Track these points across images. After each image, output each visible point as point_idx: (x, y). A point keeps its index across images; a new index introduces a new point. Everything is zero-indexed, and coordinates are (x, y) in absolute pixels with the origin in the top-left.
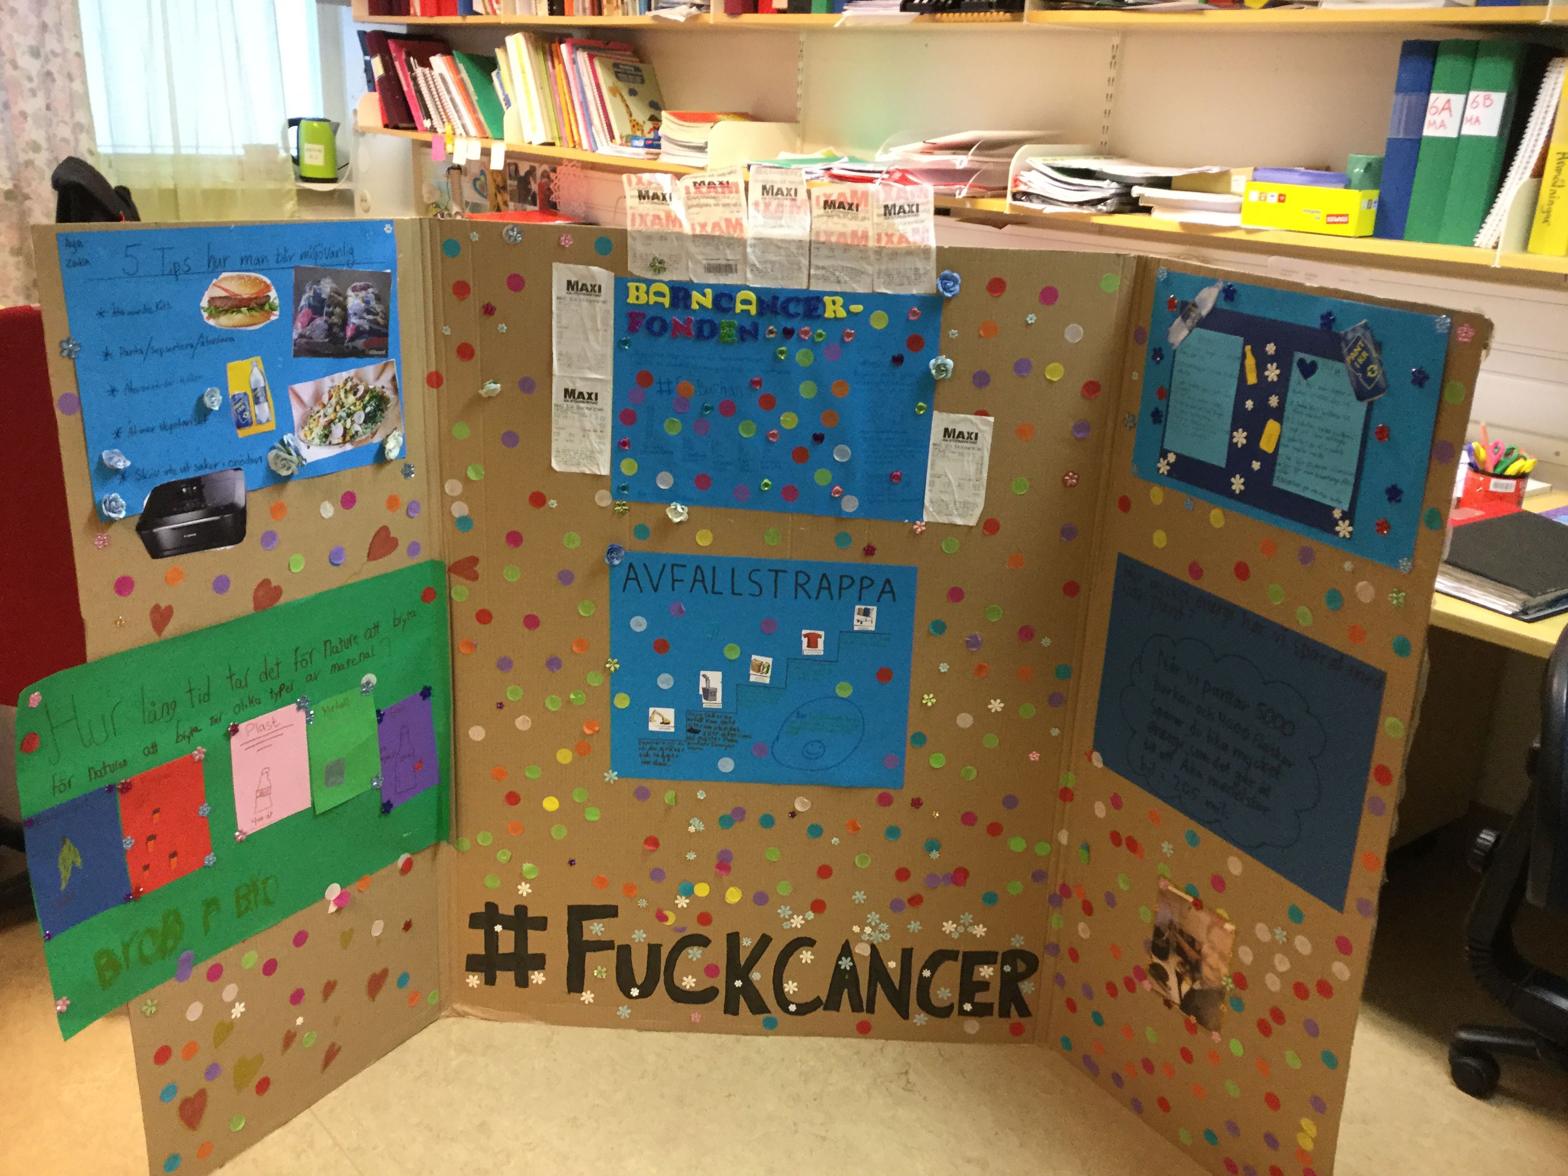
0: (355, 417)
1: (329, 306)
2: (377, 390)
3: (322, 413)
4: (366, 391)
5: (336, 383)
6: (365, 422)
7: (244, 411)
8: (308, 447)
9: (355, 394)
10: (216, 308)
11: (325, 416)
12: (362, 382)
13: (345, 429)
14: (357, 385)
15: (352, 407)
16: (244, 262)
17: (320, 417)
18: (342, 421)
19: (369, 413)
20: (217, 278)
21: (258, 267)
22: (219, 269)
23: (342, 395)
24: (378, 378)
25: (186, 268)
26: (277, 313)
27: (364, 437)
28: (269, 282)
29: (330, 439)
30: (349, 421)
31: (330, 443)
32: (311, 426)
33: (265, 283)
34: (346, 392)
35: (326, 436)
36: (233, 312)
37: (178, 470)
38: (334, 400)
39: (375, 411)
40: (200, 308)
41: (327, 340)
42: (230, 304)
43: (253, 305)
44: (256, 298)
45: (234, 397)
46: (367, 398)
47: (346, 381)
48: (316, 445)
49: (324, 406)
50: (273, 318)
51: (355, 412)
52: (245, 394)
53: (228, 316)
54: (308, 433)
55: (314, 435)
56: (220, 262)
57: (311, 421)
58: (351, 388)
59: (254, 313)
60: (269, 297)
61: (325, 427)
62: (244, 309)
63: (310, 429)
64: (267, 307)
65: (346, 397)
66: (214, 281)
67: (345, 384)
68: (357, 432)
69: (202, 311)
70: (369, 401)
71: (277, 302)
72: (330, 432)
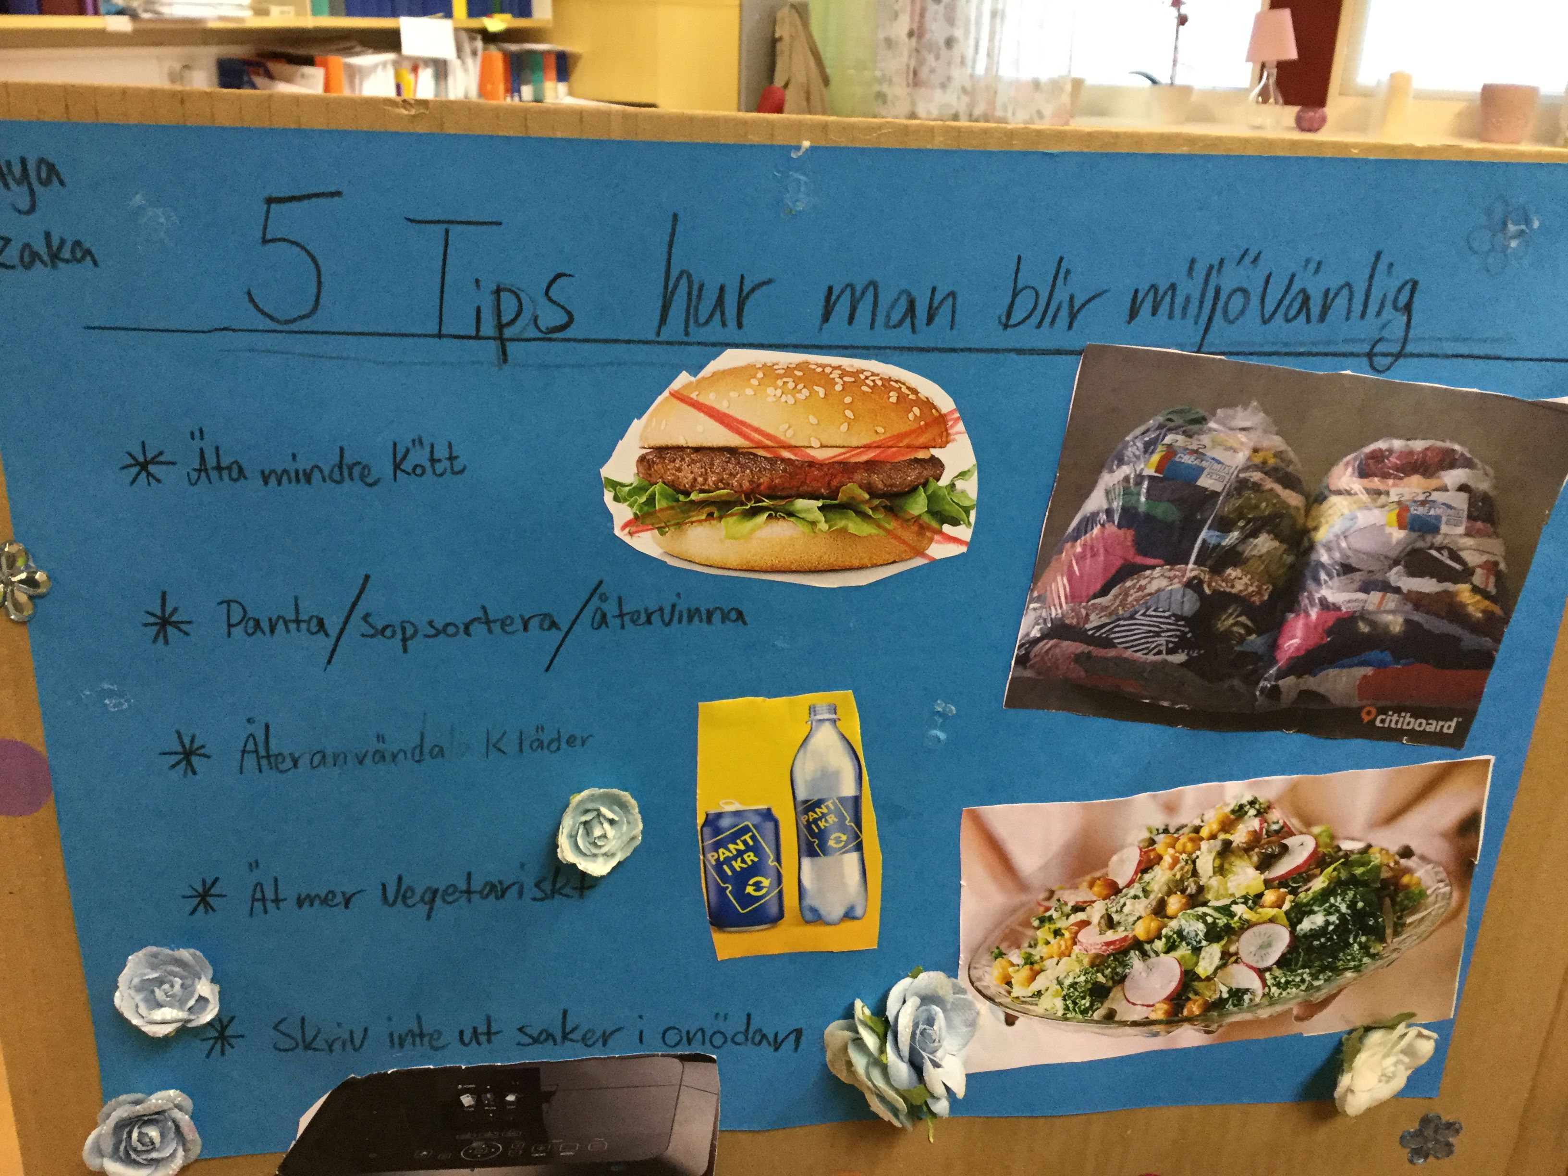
0: (1246, 945)
1: (1224, 525)
2: (1376, 858)
3: (1096, 913)
4: (1318, 861)
5: (1188, 817)
6: (1283, 962)
7: (755, 870)
8: (1010, 1021)
9: (1264, 864)
10: (678, 490)
11: (1110, 923)
12: (1308, 822)
13: (1189, 978)
14: (1285, 831)
15: (1240, 910)
16: (842, 310)
17: (1085, 923)
18: (1184, 950)
19: (1314, 934)
20: (695, 370)
21: (904, 336)
22: (714, 331)
23: (1206, 862)
24: (1392, 817)
25: (551, 317)
26: (964, 532)
27: (1264, 1013)
28: (945, 402)
29: (1115, 1001)
30: (1211, 955)
31: (1110, 1017)
32: (1041, 951)
33: (928, 404)
34: (1226, 850)
35: (1099, 993)
36: (754, 512)
37: (449, 1036)
38: (1159, 877)
39: (1343, 927)
40: (599, 484)
41: (1180, 658)
42: (742, 479)
43: (852, 490)
44: (870, 465)
45: (713, 821)
46: (1319, 884)
47: (1239, 812)
48: (1047, 1016)
49: (1114, 890)
50: (939, 550)
51: (1246, 925)
52: (767, 815)
53: (732, 524)
54: (1019, 976)
55: (1040, 983)
56: (720, 301)
57: (1043, 934)
58: (1255, 840)
59: (854, 525)
60: (937, 465)
61: (1098, 963)
62: (807, 506)
63: (1029, 961)
64: (918, 506)
65: (1220, 871)
66: (683, 379)
67: (1227, 825)
68: (1237, 995)
69: (608, 496)
70: (1324, 895)
71: (970, 488)
72: (1120, 980)
